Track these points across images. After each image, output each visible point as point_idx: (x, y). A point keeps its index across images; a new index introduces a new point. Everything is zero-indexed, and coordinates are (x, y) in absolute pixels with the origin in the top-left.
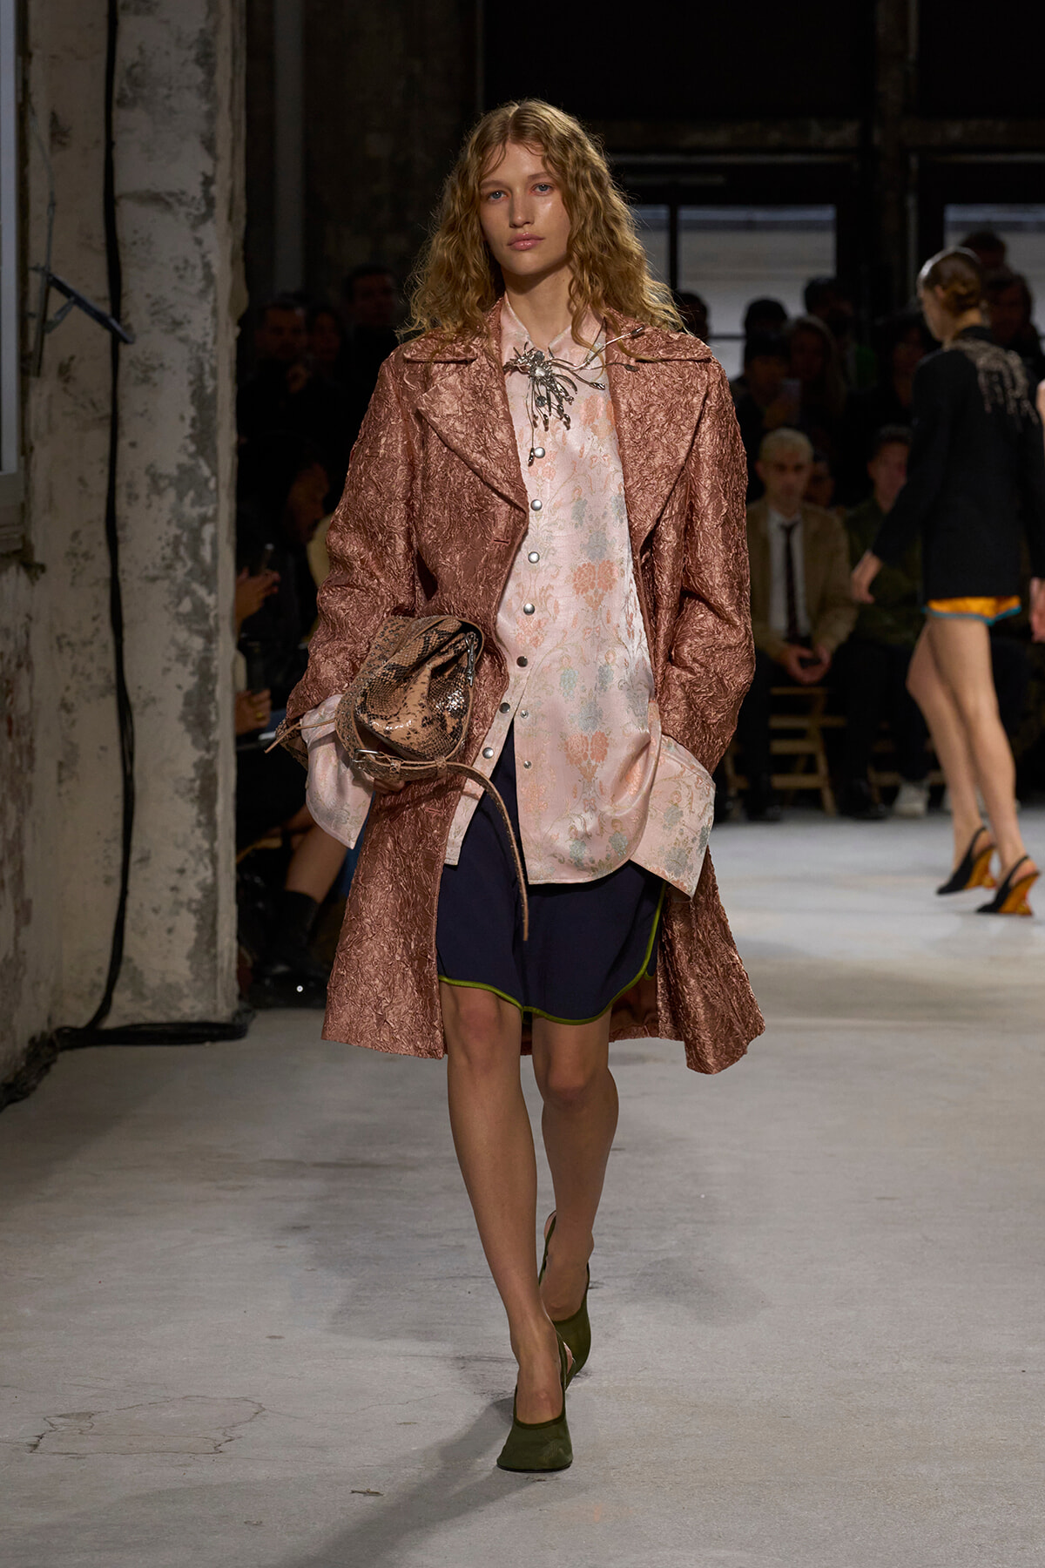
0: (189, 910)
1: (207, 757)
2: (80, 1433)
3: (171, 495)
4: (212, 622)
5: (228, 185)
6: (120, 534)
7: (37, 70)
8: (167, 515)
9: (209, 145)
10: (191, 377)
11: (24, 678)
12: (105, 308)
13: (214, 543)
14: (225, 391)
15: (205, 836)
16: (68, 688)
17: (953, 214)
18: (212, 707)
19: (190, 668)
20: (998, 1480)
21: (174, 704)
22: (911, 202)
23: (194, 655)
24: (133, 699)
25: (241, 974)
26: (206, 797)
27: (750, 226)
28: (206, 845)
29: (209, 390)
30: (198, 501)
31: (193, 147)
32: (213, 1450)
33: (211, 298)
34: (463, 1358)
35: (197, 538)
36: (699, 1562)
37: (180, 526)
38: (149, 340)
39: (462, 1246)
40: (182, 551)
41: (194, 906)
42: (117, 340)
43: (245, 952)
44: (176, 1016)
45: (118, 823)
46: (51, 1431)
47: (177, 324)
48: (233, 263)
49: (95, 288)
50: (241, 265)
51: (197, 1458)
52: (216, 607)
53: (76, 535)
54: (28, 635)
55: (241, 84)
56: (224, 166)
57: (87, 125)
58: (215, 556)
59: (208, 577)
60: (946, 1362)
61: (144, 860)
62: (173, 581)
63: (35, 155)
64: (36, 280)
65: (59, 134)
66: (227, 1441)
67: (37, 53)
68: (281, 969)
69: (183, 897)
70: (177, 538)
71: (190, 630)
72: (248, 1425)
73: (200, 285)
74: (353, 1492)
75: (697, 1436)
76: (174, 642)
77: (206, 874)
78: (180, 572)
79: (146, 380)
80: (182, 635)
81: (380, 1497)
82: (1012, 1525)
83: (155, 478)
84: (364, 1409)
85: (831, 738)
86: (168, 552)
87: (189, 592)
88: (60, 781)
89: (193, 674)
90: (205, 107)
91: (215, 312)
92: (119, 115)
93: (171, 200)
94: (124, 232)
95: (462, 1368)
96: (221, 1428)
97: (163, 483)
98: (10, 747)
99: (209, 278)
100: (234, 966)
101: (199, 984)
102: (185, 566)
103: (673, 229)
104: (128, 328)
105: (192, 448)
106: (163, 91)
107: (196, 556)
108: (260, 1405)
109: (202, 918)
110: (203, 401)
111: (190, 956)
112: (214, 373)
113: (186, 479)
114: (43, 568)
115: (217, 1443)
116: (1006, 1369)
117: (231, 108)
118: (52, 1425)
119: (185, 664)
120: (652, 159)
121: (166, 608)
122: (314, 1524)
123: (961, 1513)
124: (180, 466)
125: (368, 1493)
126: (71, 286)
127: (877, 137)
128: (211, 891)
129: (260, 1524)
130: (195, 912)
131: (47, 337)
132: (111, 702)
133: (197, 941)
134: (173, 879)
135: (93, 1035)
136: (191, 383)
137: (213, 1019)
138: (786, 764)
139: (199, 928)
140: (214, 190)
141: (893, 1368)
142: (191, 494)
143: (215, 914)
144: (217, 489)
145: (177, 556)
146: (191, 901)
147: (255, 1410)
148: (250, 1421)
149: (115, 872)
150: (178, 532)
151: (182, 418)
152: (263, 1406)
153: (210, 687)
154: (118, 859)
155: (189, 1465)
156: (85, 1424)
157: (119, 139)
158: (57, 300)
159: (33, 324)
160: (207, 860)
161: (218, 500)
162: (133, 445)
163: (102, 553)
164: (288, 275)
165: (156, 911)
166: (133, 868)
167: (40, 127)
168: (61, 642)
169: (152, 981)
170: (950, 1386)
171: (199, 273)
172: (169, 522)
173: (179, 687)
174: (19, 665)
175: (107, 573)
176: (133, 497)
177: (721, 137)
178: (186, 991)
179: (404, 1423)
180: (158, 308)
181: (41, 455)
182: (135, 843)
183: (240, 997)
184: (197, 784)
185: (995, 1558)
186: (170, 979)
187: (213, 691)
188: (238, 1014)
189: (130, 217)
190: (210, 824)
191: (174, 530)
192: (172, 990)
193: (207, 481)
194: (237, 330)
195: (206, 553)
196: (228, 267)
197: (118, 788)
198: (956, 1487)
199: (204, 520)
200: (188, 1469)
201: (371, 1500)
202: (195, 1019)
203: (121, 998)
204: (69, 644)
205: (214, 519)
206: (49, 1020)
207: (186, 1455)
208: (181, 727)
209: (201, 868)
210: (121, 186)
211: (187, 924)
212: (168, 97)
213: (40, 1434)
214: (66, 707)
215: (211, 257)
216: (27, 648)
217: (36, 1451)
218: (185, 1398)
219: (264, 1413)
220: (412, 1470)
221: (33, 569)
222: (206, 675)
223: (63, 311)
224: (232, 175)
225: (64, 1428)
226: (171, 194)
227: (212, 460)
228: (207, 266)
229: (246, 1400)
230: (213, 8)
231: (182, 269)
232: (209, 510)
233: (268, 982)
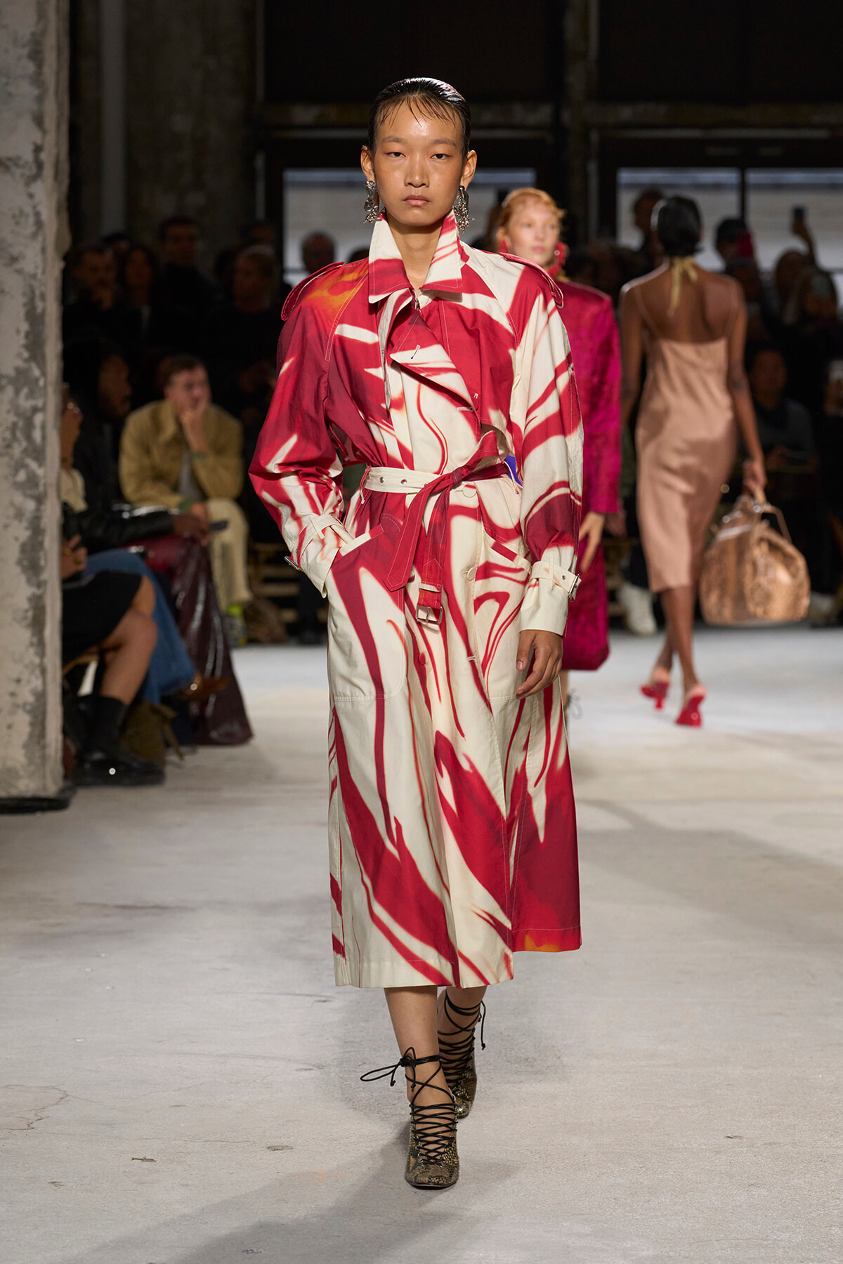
0: (25, 710)
1: (38, 592)
3: (10, 391)
4: (41, 489)
5: (54, 152)
8: (6, 406)
9: (39, 121)
10: (24, 300)
13: (43, 427)
14: (52, 311)
15: (37, 654)
17: (625, 176)
18: (41, 554)
19: (25, 524)
20: (632, 1148)
21: (12, 552)
22: (593, 167)
23: (28, 515)
25: (66, 760)
26: (37, 624)
28: (37, 660)
29: (39, 310)
30: (31, 395)
31: (26, 125)
32: (27, 1127)
33: (40, 239)
34: (224, 1055)
35: (29, 425)
37: (18, 414)
39: (227, 970)
40: (19, 434)
41: (28, 708)
43: (69, 743)
44: (14, 792)
47: (14, 259)
48: (58, 212)
50: (65, 216)
51: (13, 1133)
52: (45, 477)
55: (65, 74)
56: (51, 138)
58: (44, 437)
59: (38, 454)
60: (597, 1058)
62: (11, 457)
66: (37, 1120)
68: (98, 756)
69: (20, 701)
70: (14, 425)
71: (26, 496)
72: (55, 1107)
73: (31, 229)
74: (133, 1159)
75: (402, 1115)
76: (12, 504)
77: (37, 683)
78: (17, 450)
80: (19, 498)
81: (154, 1163)
82: (641, 1183)
84: (145, 1095)
86: (8, 435)
87: (25, 466)
89: (27, 528)
90: (36, 92)
91: (43, 250)
93: (9, 163)
95: (223, 1063)
96: (34, 1109)
97: (3, 382)
99: (39, 224)
100: (60, 754)
101: (32, 768)
102: (20, 444)
105: (26, 355)
106: (4, 80)
107: (29, 437)
108: (65, 1092)
109: (35, 717)
110: (34, 318)
111: (26, 746)
112: (43, 297)
113: (21, 379)
115: (30, 1121)
116: (643, 1063)
117: (57, 93)
119: (21, 521)
121: (6, 478)
122: (102, 1183)
123: (602, 1174)
124: (17, 369)
125: (144, 1160)
127: (566, 117)
128: (41, 696)
130: (29, 712)
133: (31, 735)
134: (12, 687)
136: (25, 305)
137: (42, 794)
139: (32, 725)
140: (43, 156)
141: (555, 1062)
142: (25, 391)
143: (44, 713)
144: (45, 386)
145: (14, 438)
146: (25, 704)
147: (60, 1096)
148: (57, 1104)
150: (15, 419)
151: (18, 332)
152: (67, 1092)
153: (40, 539)
155: (8, 1139)
160: (38, 672)
161: (45, 395)
164: (112, 219)
165: (1, 711)
170: (598, 1076)
171: (31, 220)
172: (8, 412)
173: (16, 539)
178: (22, 773)
179: (176, 1106)
183: (66, 777)
184: (30, 614)
186: (10, 764)
187: (41, 543)
188: (62, 791)
190: (40, 645)
191: (12, 418)
192: (11, 773)
193: (37, 380)
194: (61, 265)
195: (37, 435)
196: (53, 215)
198: (600, 1154)
199: (35, 410)
200: (7, 1141)
201: (146, 1165)
202: (29, 794)
205: (43, 409)
207: (5, 1130)
208: (18, 570)
209: (33, 678)
211: (23, 722)
212: (7, 84)
215: (40, 208)
218: (6, 1087)
219: (68, 1098)
220: (180, 1142)
222: (36, 529)
224: (57, 144)
226: (10, 159)
227: (42, 365)
228: (37, 214)
229: (53, 1088)
230: (42, 15)
231: (18, 217)
232: (40, 403)
233: (87, 766)
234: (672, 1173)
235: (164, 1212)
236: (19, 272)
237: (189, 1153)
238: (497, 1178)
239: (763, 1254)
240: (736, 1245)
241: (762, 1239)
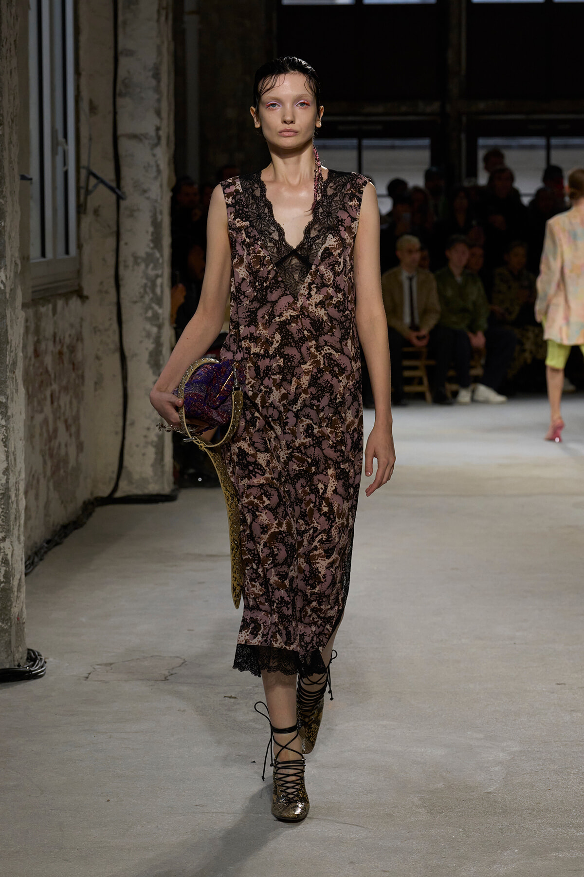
0: (152, 446)
2: (107, 672)
3: (143, 266)
4: (161, 320)
5: (167, 130)
6: (121, 283)
7: (83, 81)
9: (158, 113)
10: (151, 214)
11: (79, 346)
12: (114, 185)
13: (162, 286)
16: (98, 350)
17: (482, 142)
18: (161, 358)
19: (151, 340)
20: (504, 690)
21: (145, 356)
22: (463, 136)
23: (154, 335)
24: (127, 354)
27: (393, 147)
29: (159, 220)
30: (155, 268)
31: (151, 114)
32: (164, 679)
33: (159, 180)
35: (154, 285)
36: (375, 726)
37: (147, 277)
38: (133, 199)
40: (148, 290)
41: (154, 444)
42: (119, 198)
44: (146, 492)
45: (121, 408)
46: (94, 671)
47: (145, 191)
48: (169, 164)
49: (109, 175)
50: (172, 166)
51: (158, 682)
52: (163, 314)
53: (101, 283)
54: (81, 326)
55: (172, 87)
56: (165, 122)
57: (105, 105)
58: (162, 292)
59: (159, 301)
60: (481, 639)
61: (132, 424)
62: (144, 303)
63: (83, 118)
64: (83, 173)
65: (93, 109)
66: (170, 675)
67: (83, 73)
68: (191, 471)
69: (149, 440)
70: (145, 286)
71: (153, 325)
72: (179, 668)
73: (153, 173)
74: (225, 697)
76: (144, 329)
78: (147, 299)
79: (131, 215)
80: (148, 326)
81: (236, 699)
82: (510, 710)
83: (136, 258)
85: (430, 370)
86: (142, 290)
87: (152, 308)
88: (96, 390)
89: (153, 343)
90: (156, 96)
91: (161, 186)
92: (120, 101)
93: (142, 137)
94: (122, 151)
96: (167, 670)
97: (139, 261)
98: (73, 375)
99: (159, 171)
101: (156, 478)
102: (149, 296)
103: (360, 149)
104: (124, 193)
105: (152, 245)
106: (138, 90)
107: (153, 292)
108: (184, 660)
109: (158, 449)
110: (156, 225)
111: (153, 466)
112: (161, 213)
113: (149, 259)
114: (87, 298)
115: (166, 676)
116: (507, 643)
117: (168, 97)
118: (94, 668)
119: (149, 339)
120: (350, 118)
121: (141, 315)
122: (208, 710)
123: (488, 705)
124: (148, 254)
125: (230, 697)
126: (99, 174)
127: (448, 108)
128: (161, 438)
129: (184, 711)
130: (155, 447)
131: (89, 198)
132: (117, 356)
133: (156, 459)
134: (145, 432)
135: (110, 500)
136: (151, 217)
137: (163, 492)
138: (410, 381)
139: (156, 453)
140: (161, 133)
141: (458, 642)
142: (151, 266)
143: (163, 447)
145: (145, 292)
146: (152, 442)
147: (182, 662)
148: (180, 666)
149: (120, 429)
150: (146, 281)
151: (147, 232)
152: (186, 660)
153: (160, 349)
154: (121, 424)
155: (154, 685)
156: (109, 668)
157: (119, 111)
158: (93, 181)
159: (82, 192)
161: (163, 268)
162: (126, 244)
163: (113, 291)
165: (137, 446)
166: (128, 428)
167: (85, 106)
168: (96, 330)
169: (136, 477)
170: (483, 650)
171: (154, 169)
172: (142, 277)
173: (147, 349)
174: (77, 340)
175: (115, 300)
176: (126, 267)
177: (380, 109)
178: (151, 480)
180: (136, 185)
181: (86, 249)
182: (129, 416)
183: (175, 483)
185: (503, 724)
186: (144, 475)
187: (161, 352)
188: (173, 491)
189: (125, 145)
191: (144, 281)
192: (145, 481)
193: (158, 259)
194: (169, 194)
195: (158, 291)
196: (166, 166)
197: (120, 393)
198: (486, 694)
199: (157, 276)
201: (232, 700)
202: (155, 492)
203: (123, 484)
204: (99, 331)
205: (161, 276)
206: (92, 494)
208: (147, 366)
210: (120, 131)
211: (151, 452)
212: (140, 92)
213: (89, 672)
214: (98, 358)
215: (159, 162)
216: (81, 333)
217: (88, 680)
218: (152, 657)
219: (187, 663)
220: (250, 687)
221: (83, 298)
222: (158, 343)
223: (95, 186)
224: (168, 126)
225: (99, 670)
226: (142, 135)
227: (160, 250)
228: (158, 166)
229: (178, 657)
230: (159, 53)
231: (147, 167)
232: (159, 272)
233: (186, 477)
234: (527, 704)
235: (244, 727)
236: (148, 198)
237: (256, 693)
238: (429, 707)
239: (580, 750)
240: (566, 745)
241: (580, 741)
